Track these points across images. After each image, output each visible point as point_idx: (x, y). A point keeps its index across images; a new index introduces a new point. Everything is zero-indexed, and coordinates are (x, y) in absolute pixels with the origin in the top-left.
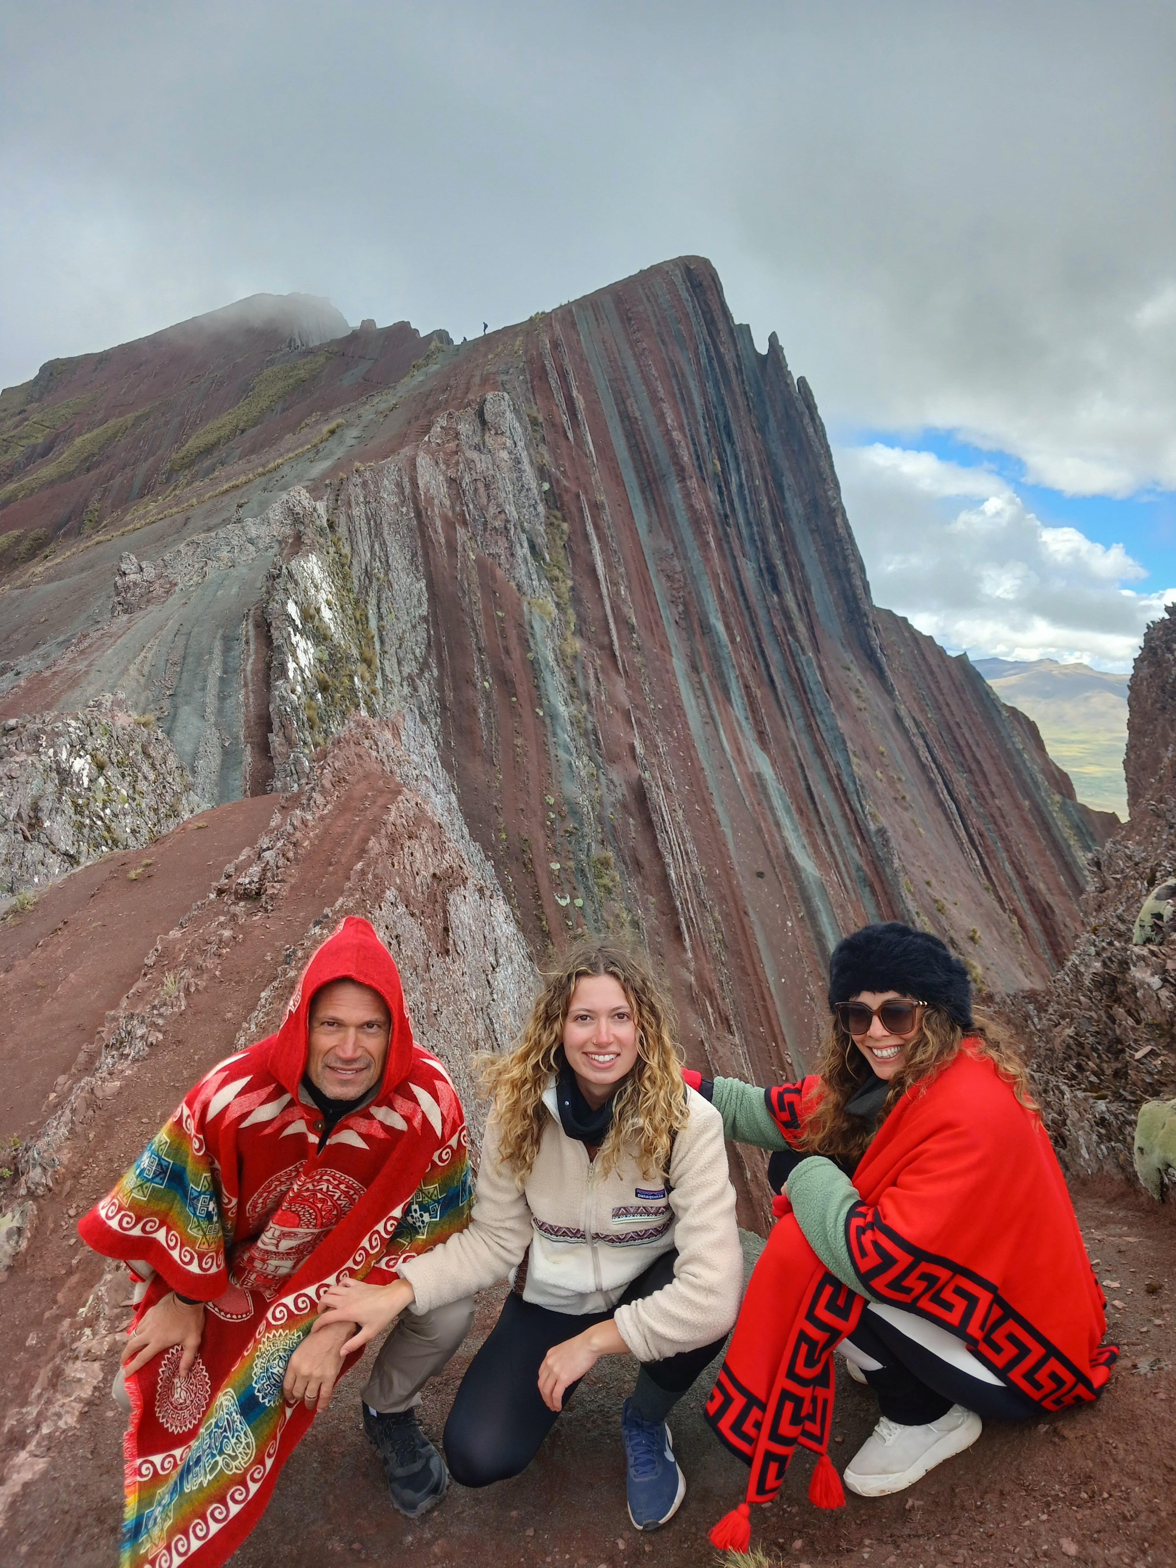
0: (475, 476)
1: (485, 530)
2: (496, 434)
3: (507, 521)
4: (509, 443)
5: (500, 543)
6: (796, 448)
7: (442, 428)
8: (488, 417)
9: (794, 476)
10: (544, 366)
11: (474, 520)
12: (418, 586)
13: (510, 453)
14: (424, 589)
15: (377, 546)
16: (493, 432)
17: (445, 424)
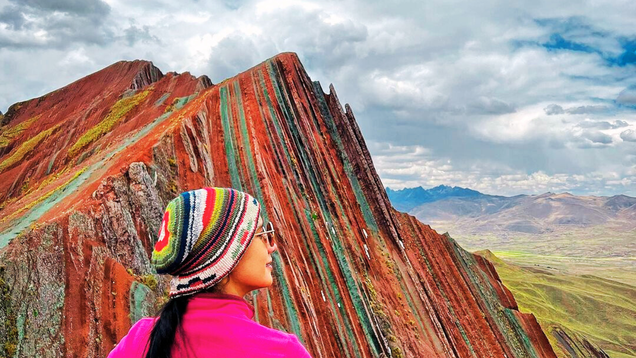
0: (111, 215)
1: (117, 242)
2: (136, 184)
3: (129, 236)
4: (143, 187)
5: (125, 248)
6: (346, 139)
7: (104, 186)
8: (131, 176)
9: (347, 153)
10: (180, 135)
11: (110, 239)
12: (59, 290)
13: (145, 192)
14: (63, 291)
15: (32, 275)
16: (134, 183)
17: (105, 183)
